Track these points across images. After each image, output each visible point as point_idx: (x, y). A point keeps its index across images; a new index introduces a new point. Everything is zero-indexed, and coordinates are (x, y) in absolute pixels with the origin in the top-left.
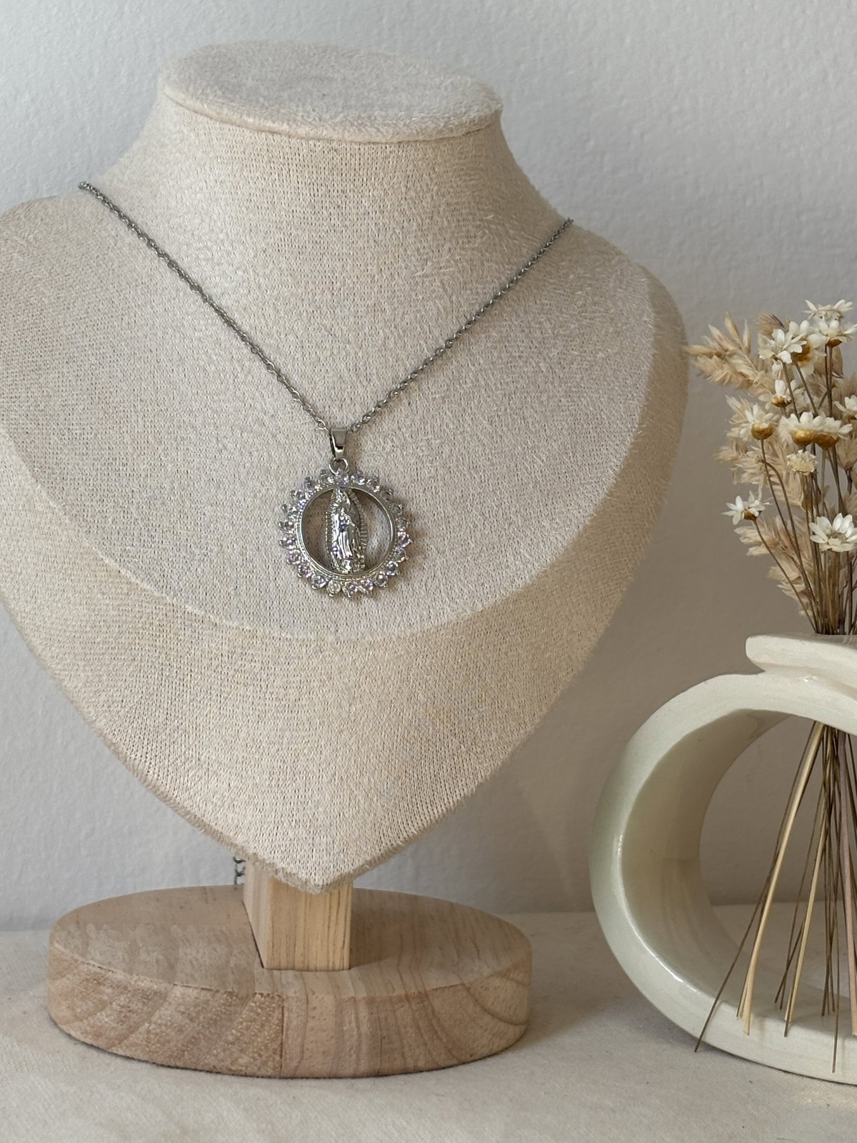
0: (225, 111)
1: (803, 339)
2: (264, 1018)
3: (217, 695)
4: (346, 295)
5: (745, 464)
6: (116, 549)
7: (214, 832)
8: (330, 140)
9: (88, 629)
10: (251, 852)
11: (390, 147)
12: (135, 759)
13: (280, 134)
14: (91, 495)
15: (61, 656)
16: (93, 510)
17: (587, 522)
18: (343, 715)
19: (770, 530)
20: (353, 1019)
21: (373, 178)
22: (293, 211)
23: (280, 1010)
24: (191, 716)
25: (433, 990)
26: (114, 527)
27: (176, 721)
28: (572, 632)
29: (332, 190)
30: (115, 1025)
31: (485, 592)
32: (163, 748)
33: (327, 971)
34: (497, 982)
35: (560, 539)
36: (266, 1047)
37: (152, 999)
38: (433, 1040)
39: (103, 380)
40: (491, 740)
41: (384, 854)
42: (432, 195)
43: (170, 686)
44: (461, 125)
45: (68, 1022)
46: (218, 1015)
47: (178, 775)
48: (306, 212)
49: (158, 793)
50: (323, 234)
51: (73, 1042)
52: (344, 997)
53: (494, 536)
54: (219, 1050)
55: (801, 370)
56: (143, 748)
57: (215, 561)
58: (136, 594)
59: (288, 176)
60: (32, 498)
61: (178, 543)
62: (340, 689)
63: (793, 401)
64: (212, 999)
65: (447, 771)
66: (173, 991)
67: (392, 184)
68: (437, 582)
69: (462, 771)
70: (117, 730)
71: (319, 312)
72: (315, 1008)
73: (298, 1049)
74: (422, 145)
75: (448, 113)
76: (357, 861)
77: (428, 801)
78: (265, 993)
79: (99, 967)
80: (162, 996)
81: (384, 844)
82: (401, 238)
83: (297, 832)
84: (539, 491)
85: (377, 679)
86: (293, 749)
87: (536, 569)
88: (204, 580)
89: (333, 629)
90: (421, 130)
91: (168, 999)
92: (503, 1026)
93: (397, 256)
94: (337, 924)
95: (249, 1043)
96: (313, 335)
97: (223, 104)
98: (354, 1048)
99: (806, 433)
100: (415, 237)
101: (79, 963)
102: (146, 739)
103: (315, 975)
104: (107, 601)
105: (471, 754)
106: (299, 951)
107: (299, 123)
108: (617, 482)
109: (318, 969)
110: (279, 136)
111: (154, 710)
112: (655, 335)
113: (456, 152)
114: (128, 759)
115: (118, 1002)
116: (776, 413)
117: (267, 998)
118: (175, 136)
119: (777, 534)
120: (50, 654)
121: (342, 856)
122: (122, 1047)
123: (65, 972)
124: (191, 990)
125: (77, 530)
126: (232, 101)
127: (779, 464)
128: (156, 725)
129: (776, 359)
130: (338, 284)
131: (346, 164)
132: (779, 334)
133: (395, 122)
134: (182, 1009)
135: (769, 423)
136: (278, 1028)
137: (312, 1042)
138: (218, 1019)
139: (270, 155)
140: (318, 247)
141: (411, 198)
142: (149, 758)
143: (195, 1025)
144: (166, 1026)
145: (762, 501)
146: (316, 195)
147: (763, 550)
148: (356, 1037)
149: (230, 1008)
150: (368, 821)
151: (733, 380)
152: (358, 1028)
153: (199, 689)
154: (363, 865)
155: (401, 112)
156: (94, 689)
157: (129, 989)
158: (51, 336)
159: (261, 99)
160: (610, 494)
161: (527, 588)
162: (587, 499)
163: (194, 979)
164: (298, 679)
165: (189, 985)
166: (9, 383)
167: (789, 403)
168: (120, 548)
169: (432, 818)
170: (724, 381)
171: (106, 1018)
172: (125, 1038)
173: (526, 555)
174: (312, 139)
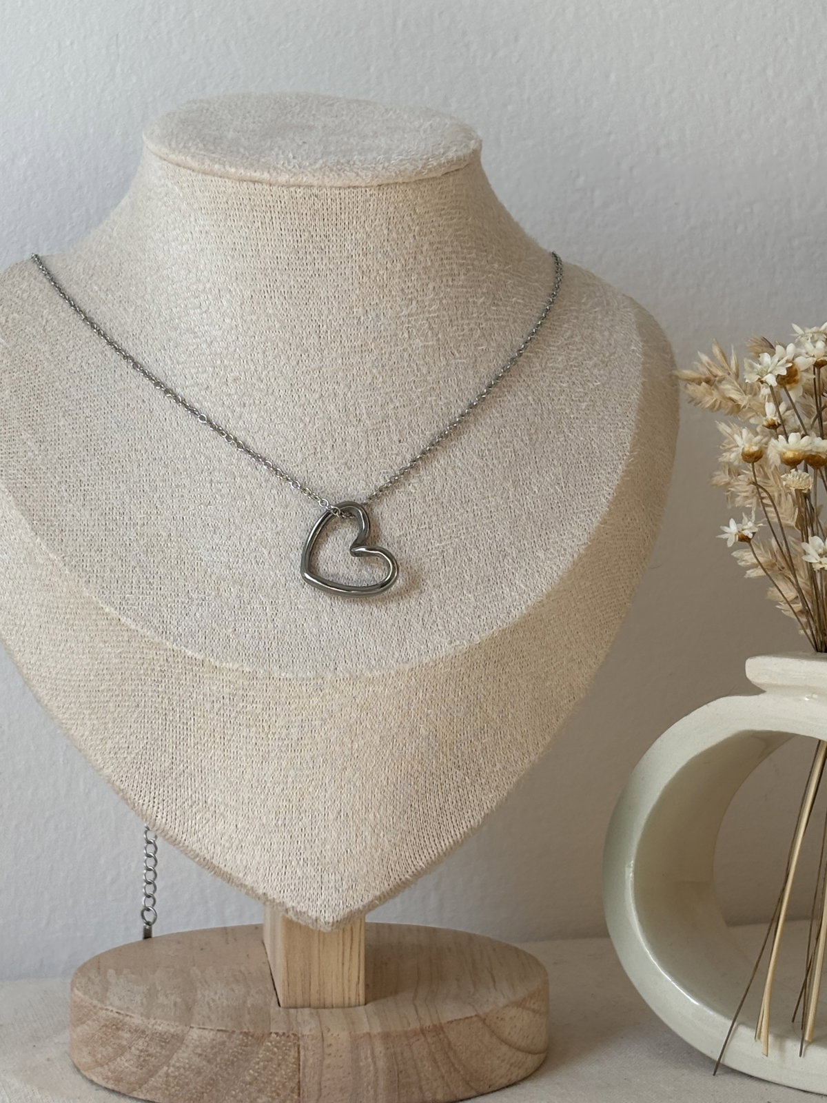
0: (207, 162)
1: (788, 361)
2: (280, 1057)
3: (221, 737)
4: (333, 337)
5: (738, 488)
6: (115, 597)
7: (223, 874)
8: (311, 186)
9: (92, 678)
10: (261, 892)
11: (370, 190)
12: (143, 804)
13: (261, 183)
14: (89, 545)
15: (66, 706)
16: (92, 560)
17: (581, 551)
18: (346, 753)
19: (766, 552)
20: (369, 1055)
21: (355, 223)
22: (277, 257)
23: (296, 1048)
24: (196, 759)
25: (448, 1022)
26: (113, 576)
27: (182, 765)
28: (572, 660)
29: (314, 236)
30: (135, 1069)
31: (482, 624)
32: (170, 792)
33: (343, 1007)
34: (513, 1012)
35: (555, 568)
36: (284, 1085)
37: (171, 1042)
38: (451, 1073)
39: (98, 432)
40: (495, 770)
41: (393, 889)
42: (414, 236)
43: (175, 731)
44: (440, 165)
45: (89, 1069)
46: (236, 1057)
47: (186, 818)
48: (290, 258)
49: (167, 837)
50: (308, 278)
51: (94, 1087)
52: (358, 1033)
53: (489, 569)
54: (237, 1091)
55: (791, 393)
56: (150, 793)
57: (213, 605)
58: (137, 641)
59: (271, 223)
60: (32, 551)
61: (176, 589)
62: (342, 726)
63: (783, 422)
64: (228, 1040)
65: (453, 803)
66: (189, 1033)
67: (373, 226)
68: (434, 616)
69: (468, 803)
70: (124, 776)
71: (307, 354)
72: (331, 1045)
73: (316, 1087)
74: (401, 187)
75: (427, 154)
76: (366, 898)
77: (435, 834)
78: (281, 1032)
79: (117, 1012)
80: (179, 1039)
81: (392, 879)
82: (385, 279)
83: (305, 871)
84: (532, 522)
85: (378, 715)
86: (298, 788)
87: (533, 598)
88: (202, 624)
89: (332, 668)
90: (400, 171)
91: (185, 1041)
92: (521, 1055)
93: (382, 298)
94: (351, 960)
95: (267, 1082)
96: (302, 378)
97: (204, 155)
98: (372, 1084)
99: (794, 454)
100: (399, 277)
101: (97, 1008)
102: (153, 784)
103: (331, 1012)
104: (109, 650)
105: (476, 785)
106: (314, 988)
107: (279, 171)
108: (610, 510)
109: (334, 1006)
110: (260, 184)
111: (159, 755)
112: (643, 364)
113: (436, 193)
114: (136, 805)
115: (137, 1046)
116: (765, 436)
117: (283, 1037)
118: (160, 190)
119: (774, 555)
120: (57, 705)
121: (351, 892)
122: (142, 1091)
123: (85, 1019)
124: (207, 1032)
125: (77, 581)
126: (213, 153)
127: (771, 486)
128: (163, 770)
129: (762, 382)
130: (325, 326)
131: (327, 209)
132: (766, 358)
133: (374, 166)
134: (199, 1051)
135: (759, 445)
136: (295, 1066)
137: (329, 1079)
138: (235, 1059)
139: (253, 204)
140: (303, 291)
141: (393, 239)
142: (156, 803)
143: (213, 1066)
144: (184, 1068)
145: (755, 523)
146: (299, 241)
147: (759, 572)
148: (372, 1072)
149: (245, 1048)
150: (376, 856)
151: (723, 405)
152: (375, 1063)
153: (202, 732)
154: (372, 901)
155: (380, 155)
156: (101, 737)
157: (147, 1033)
158: (47, 390)
159: (242, 150)
160: (604, 522)
161: (524, 617)
162: (581, 528)
163: (210, 1021)
164: (300, 718)
165: (206, 1027)
166: (7, 439)
167: (779, 425)
168: (119, 596)
169: (440, 851)
170: (714, 407)
171: (126, 1063)
172: (146, 1083)
173: (522, 585)
174: (293, 186)
